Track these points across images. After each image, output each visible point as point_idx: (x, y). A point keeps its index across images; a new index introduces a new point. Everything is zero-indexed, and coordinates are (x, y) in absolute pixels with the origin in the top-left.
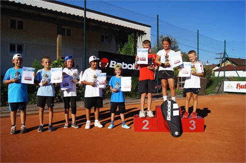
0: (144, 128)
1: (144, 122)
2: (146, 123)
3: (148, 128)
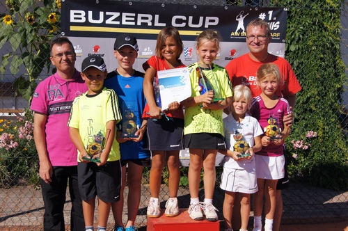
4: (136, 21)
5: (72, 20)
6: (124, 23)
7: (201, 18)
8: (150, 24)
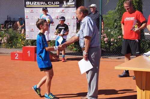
0: (16, 58)
1: (16, 55)
2: (17, 55)
3: (18, 58)
4: (40, 4)
5: (27, 4)
6: (38, 4)
7: (55, 2)
8: (44, 4)
